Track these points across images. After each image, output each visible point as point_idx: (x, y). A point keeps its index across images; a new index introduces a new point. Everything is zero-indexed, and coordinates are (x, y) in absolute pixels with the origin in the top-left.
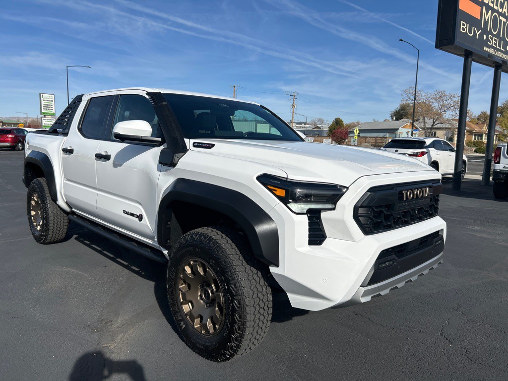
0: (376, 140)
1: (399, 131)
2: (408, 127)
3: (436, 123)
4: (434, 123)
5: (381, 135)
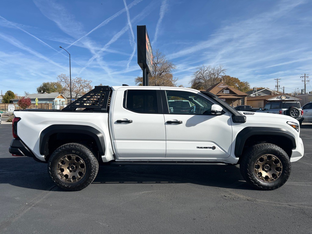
0: (42, 106)
1: (55, 100)
2: (60, 97)
3: (78, 95)
4: (77, 95)
5: (44, 102)
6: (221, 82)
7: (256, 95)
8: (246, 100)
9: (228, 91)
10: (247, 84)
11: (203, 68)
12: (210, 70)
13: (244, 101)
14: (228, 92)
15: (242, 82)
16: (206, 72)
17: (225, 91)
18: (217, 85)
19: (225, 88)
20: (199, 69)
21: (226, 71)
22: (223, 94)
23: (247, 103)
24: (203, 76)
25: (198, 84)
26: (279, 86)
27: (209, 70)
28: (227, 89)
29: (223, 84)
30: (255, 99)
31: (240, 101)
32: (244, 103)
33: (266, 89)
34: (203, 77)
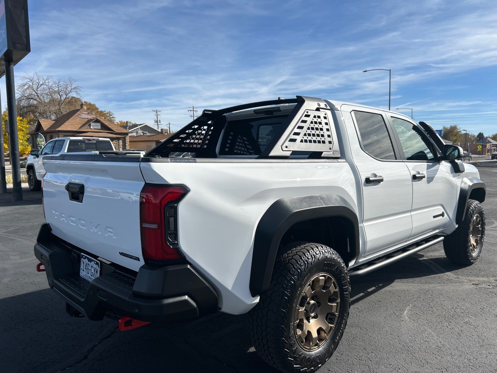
6: (82, 107)
7: (137, 133)
8: (128, 141)
9: (99, 124)
10: (110, 115)
11: (35, 79)
12: (50, 84)
13: (125, 143)
14: (98, 126)
15: (102, 112)
16: (42, 86)
17: (92, 124)
18: (77, 114)
19: (93, 120)
20: (28, 80)
21: (81, 89)
22: (89, 130)
23: (130, 145)
24: (37, 93)
25: (27, 107)
26: (160, 121)
27: (47, 84)
28: (97, 121)
29: (86, 113)
30: (140, 140)
31: (121, 142)
32: (125, 145)
33: (146, 125)
34: (38, 96)
